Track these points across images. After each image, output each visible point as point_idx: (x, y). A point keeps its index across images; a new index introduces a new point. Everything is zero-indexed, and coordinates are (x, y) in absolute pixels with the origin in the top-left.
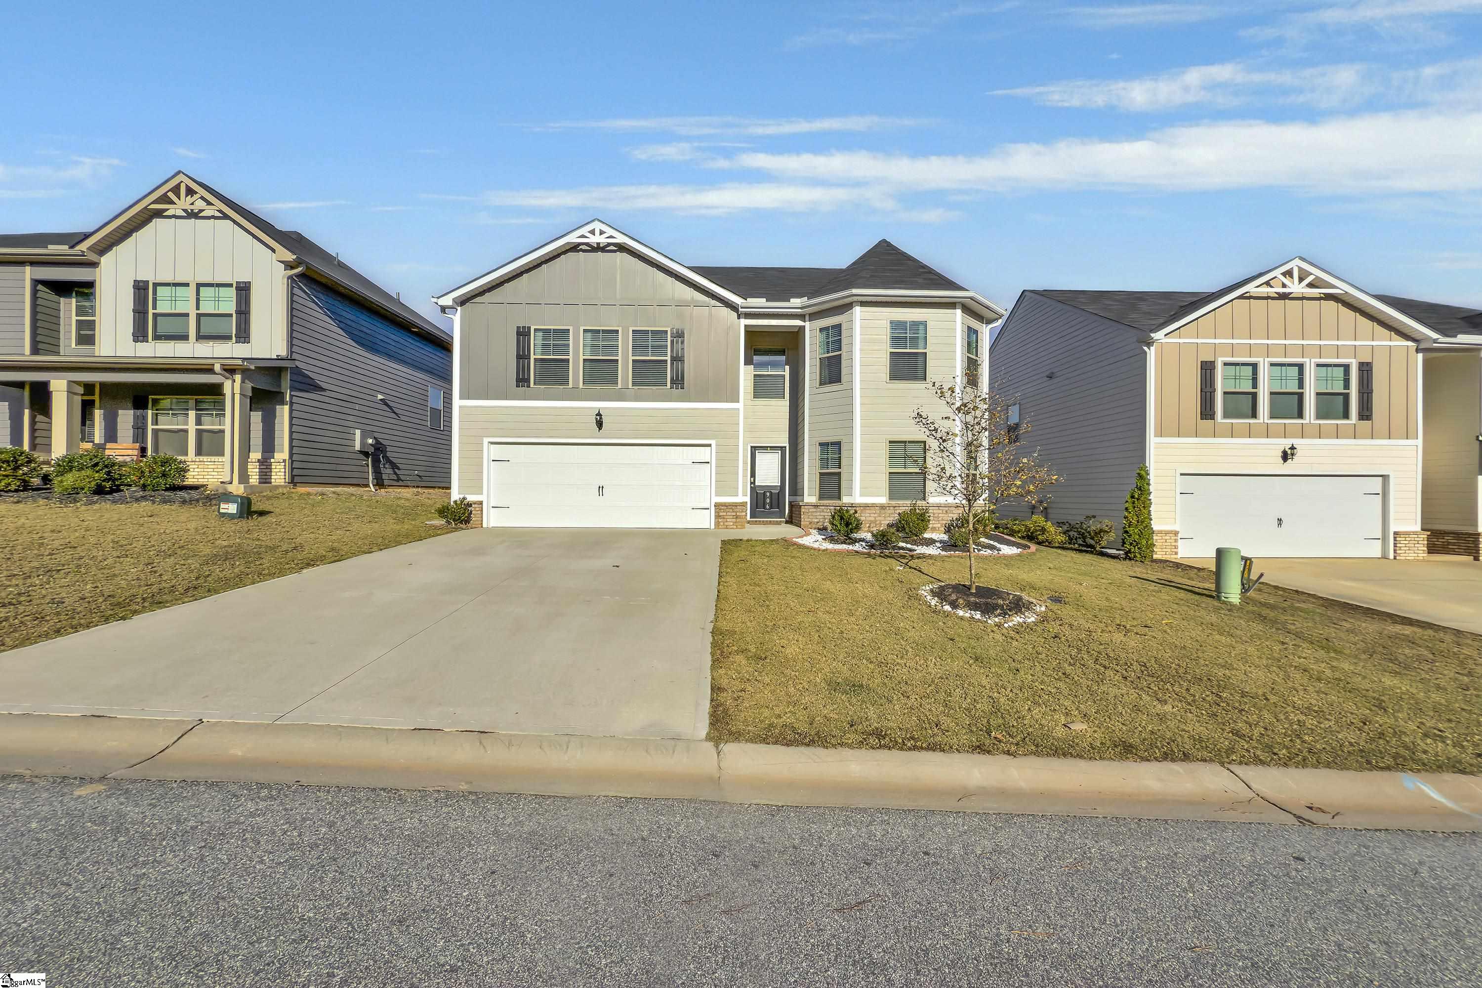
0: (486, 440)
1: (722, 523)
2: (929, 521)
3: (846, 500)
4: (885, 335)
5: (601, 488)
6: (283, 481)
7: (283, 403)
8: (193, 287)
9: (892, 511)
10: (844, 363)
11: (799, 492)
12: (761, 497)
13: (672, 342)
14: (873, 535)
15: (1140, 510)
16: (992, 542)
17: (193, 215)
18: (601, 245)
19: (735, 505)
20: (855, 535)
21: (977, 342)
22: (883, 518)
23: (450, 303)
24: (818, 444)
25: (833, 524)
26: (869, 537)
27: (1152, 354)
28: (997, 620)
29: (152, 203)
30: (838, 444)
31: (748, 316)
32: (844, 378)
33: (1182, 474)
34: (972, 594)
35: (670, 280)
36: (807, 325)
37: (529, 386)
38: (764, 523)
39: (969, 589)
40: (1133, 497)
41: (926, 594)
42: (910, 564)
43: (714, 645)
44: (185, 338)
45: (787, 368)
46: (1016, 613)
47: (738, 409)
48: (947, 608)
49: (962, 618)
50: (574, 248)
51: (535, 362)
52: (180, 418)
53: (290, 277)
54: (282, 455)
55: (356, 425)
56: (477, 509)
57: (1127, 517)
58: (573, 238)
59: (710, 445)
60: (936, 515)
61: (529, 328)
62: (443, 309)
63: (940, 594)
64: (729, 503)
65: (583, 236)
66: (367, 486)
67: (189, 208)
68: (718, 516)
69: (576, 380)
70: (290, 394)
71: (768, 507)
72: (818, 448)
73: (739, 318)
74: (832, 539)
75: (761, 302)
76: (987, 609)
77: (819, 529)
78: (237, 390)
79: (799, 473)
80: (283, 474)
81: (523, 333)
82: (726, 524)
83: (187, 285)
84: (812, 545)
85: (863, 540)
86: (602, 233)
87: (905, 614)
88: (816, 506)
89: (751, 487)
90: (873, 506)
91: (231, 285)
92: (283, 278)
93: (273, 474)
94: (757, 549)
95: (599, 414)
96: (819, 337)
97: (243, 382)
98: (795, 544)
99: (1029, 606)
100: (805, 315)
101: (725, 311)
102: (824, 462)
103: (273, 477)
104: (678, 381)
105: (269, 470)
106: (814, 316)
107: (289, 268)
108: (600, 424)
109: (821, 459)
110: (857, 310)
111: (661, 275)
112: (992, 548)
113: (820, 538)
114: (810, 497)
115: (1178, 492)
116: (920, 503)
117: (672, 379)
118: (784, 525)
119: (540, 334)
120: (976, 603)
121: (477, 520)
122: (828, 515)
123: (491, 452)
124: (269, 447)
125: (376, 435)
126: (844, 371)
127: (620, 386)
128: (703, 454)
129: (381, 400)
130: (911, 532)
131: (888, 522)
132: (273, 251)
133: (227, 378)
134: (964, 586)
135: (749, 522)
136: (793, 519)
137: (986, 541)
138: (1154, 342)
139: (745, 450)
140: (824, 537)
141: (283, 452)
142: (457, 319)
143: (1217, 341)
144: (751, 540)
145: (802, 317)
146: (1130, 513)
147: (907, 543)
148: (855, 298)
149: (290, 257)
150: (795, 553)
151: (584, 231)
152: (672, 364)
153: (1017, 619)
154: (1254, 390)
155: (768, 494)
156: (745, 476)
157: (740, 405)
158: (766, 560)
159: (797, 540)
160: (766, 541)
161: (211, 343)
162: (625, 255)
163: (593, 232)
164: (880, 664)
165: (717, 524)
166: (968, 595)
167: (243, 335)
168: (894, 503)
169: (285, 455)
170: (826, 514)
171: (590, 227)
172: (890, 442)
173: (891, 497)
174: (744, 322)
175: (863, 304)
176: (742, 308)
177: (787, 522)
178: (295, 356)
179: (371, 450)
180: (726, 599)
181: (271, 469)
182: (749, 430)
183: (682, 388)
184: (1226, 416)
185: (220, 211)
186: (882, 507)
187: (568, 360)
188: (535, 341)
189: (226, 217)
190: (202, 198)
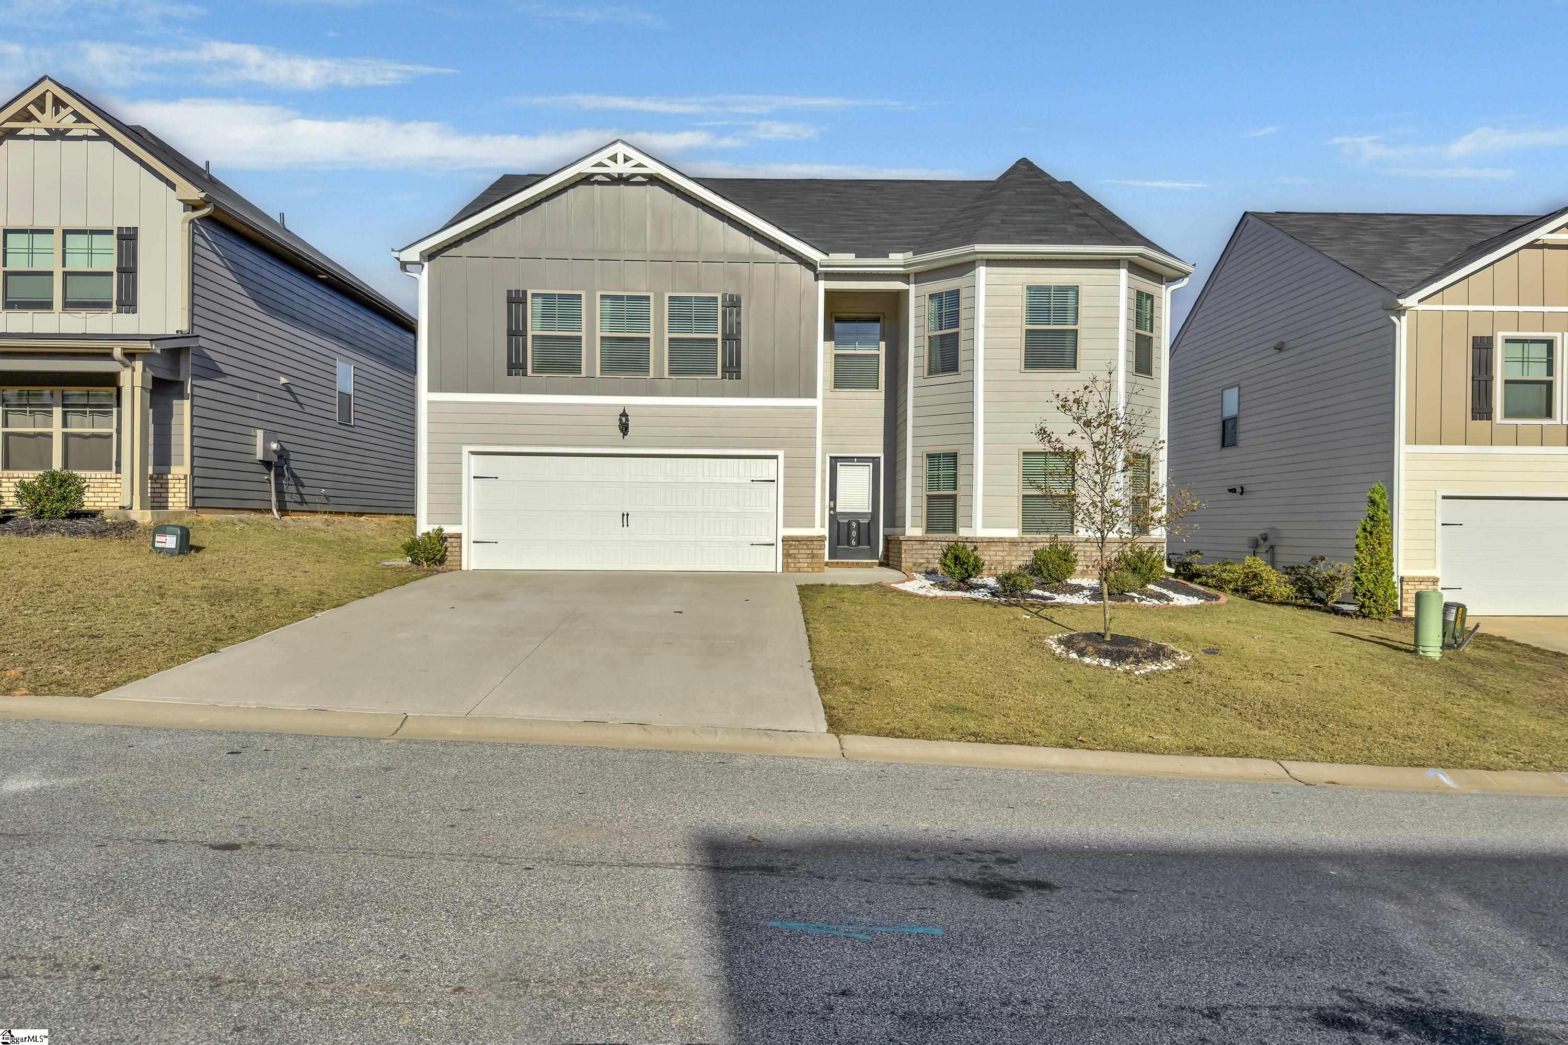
0: (466, 449)
1: (792, 565)
2: (1075, 561)
3: (963, 532)
4: (1018, 304)
5: (625, 516)
6: (184, 505)
7: (181, 396)
8: (58, 234)
9: (1026, 549)
10: (962, 345)
11: (899, 522)
12: (844, 530)
13: (724, 313)
14: (999, 580)
15: (1374, 548)
16: (1164, 591)
17: (58, 135)
18: (624, 176)
19: (811, 539)
20: (973, 580)
21: (1152, 311)
22: (1014, 558)
23: (417, 258)
24: (925, 456)
25: (945, 565)
26: (991, 582)
27: (1403, 325)
28: (1127, 667)
29: (7, 121)
30: (954, 456)
31: (829, 276)
32: (962, 366)
33: (1444, 497)
34: (1105, 642)
35: (720, 225)
36: (912, 288)
37: (525, 374)
38: (848, 565)
39: (1103, 637)
40: (1365, 530)
41: (1052, 642)
42: (1042, 613)
43: (817, 678)
44: (46, 305)
45: (883, 344)
46: (1152, 661)
47: (815, 408)
48: (1074, 656)
49: (1088, 666)
50: (586, 180)
51: (533, 340)
52: (38, 417)
53: (192, 221)
54: (180, 470)
55: (260, 424)
56: (455, 545)
57: (1359, 559)
58: (585, 167)
59: (776, 457)
60: (1088, 554)
61: (525, 293)
62: (404, 265)
63: (1068, 643)
64: (802, 537)
65: (600, 164)
66: (269, 511)
67: (54, 126)
68: (786, 555)
69: (591, 366)
70: (191, 384)
71: (854, 543)
72: (926, 461)
73: (817, 279)
74: (943, 586)
75: (849, 258)
76: (1118, 657)
77: (927, 573)
78: (138, 382)
79: (899, 495)
80: (184, 495)
81: (516, 300)
82: (798, 565)
83: (50, 232)
84: (916, 591)
85: (985, 586)
86: (626, 159)
87: (1022, 661)
88: (922, 541)
89: (830, 515)
90: (1001, 541)
91: (110, 232)
92: (183, 222)
93: (170, 495)
94: (845, 595)
95: (624, 414)
96: (931, 307)
97: (144, 371)
98: (895, 590)
99: (1171, 655)
100: (909, 275)
101: (797, 269)
102: (933, 480)
103: (170, 500)
104: (733, 369)
105: (164, 490)
106: (921, 277)
107: (190, 208)
108: (624, 428)
109: (930, 477)
110: (982, 271)
111: (708, 218)
112: (1160, 597)
113: (928, 583)
114: (913, 529)
115: (1439, 522)
116: (1063, 537)
117: (724, 365)
118: (876, 567)
119: (540, 300)
120: (1108, 651)
121: (455, 560)
122: (938, 553)
123: (471, 465)
124: (163, 458)
125: (281, 437)
126: (962, 356)
127: (652, 375)
128: (768, 469)
129: (283, 384)
130: (1050, 576)
131: (1021, 563)
132: (173, 186)
133: (126, 366)
134: (1099, 634)
135: (827, 564)
136: (890, 560)
137: (1158, 589)
138: (1405, 310)
139: (824, 462)
140: (932, 582)
141: (182, 464)
142: (424, 277)
143: (1496, 308)
144: (836, 586)
145: (905, 277)
146: (1362, 552)
147: (1044, 590)
148: (979, 256)
149: (196, 194)
150: (895, 600)
151: (602, 156)
152: (724, 344)
153: (1152, 667)
154: (1549, 378)
155: (854, 524)
156: (823, 499)
157: (817, 403)
158: (859, 608)
159: (897, 586)
160: (856, 587)
161: (84, 313)
162: (657, 190)
163: (614, 158)
164: (986, 697)
165: (786, 566)
166: (1099, 643)
167: (128, 303)
168: (1028, 536)
169: (185, 469)
170: (936, 552)
171: (610, 152)
172: (1024, 453)
173: (1025, 530)
174: (822, 285)
175: (990, 263)
176: (821, 266)
177: (881, 564)
178: (197, 331)
179: (275, 459)
180: (820, 642)
181: (167, 488)
182: (828, 433)
183: (738, 378)
184: (1507, 415)
185: (99, 131)
186: (1013, 542)
187: (579, 338)
188: (533, 308)
189: (102, 136)
190: (75, 113)
